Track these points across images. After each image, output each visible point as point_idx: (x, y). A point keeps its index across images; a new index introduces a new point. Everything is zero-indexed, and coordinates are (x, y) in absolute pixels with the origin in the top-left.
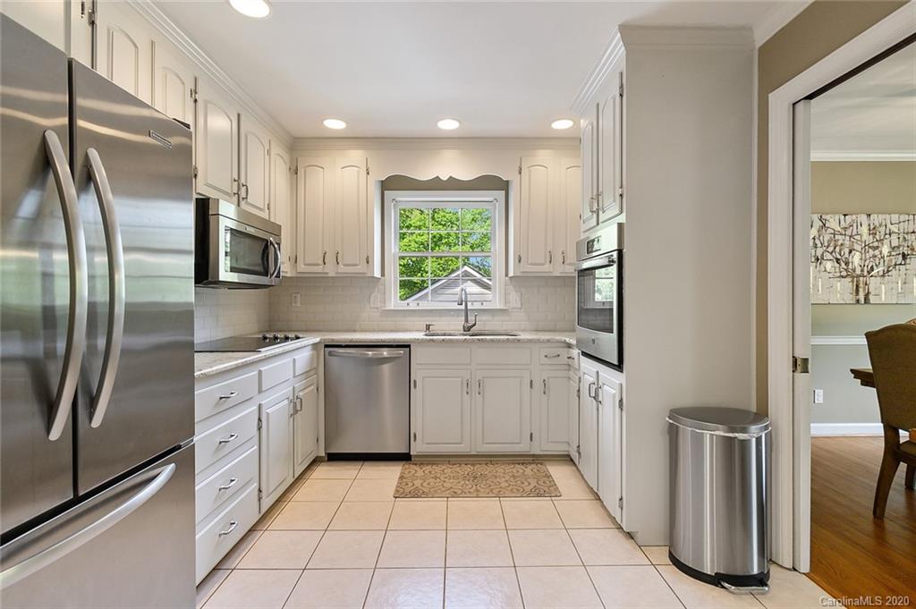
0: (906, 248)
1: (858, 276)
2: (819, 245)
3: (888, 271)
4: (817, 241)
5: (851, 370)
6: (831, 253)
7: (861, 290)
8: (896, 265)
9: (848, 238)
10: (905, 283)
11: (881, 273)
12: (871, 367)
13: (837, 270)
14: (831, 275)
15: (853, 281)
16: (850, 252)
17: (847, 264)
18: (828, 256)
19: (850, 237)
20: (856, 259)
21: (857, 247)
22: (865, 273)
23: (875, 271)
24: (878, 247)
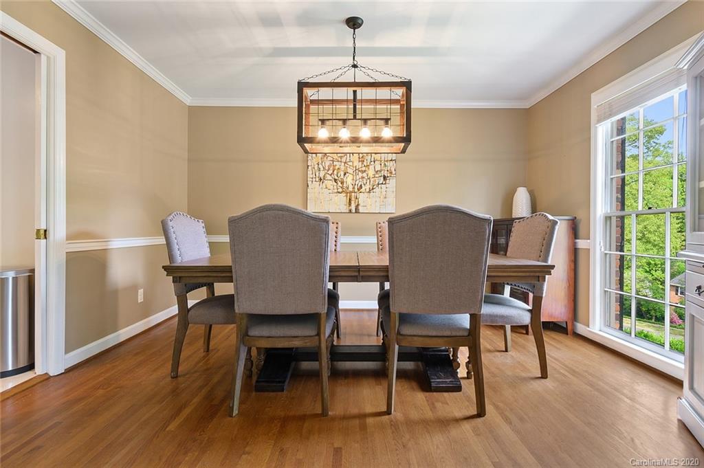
0: (386, 172)
1: (351, 192)
2: (322, 169)
3: (373, 189)
4: (320, 166)
6: (331, 175)
7: (353, 202)
8: (378, 184)
9: (343, 164)
10: (385, 198)
11: (368, 190)
13: (335, 187)
14: (330, 191)
15: (347, 196)
16: (345, 174)
17: (342, 183)
18: (328, 177)
19: (345, 163)
20: (349, 180)
21: (350, 171)
22: (356, 190)
23: (363, 188)
24: (365, 171)
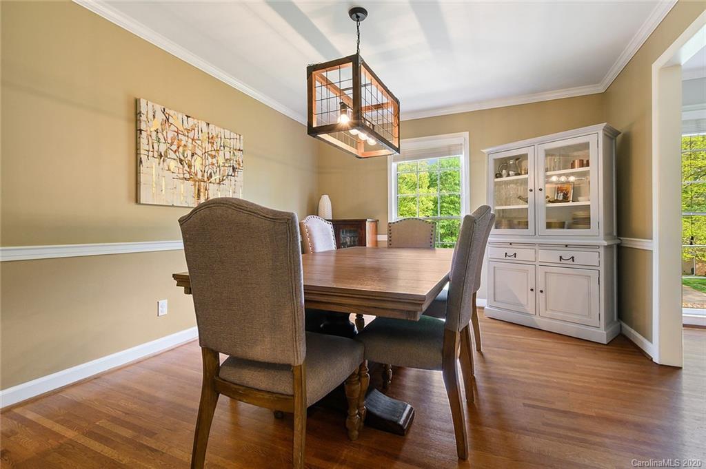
0: (235, 162)
1: (200, 181)
2: (162, 140)
3: (223, 180)
4: (160, 135)
5: (174, 276)
6: (175, 152)
7: (202, 194)
8: (228, 175)
9: (190, 141)
10: (234, 192)
11: (218, 181)
12: (187, 271)
13: (181, 171)
14: (175, 176)
15: (195, 185)
16: (193, 155)
17: (190, 166)
18: (172, 154)
19: (193, 140)
20: (197, 164)
21: (199, 152)
22: (206, 179)
23: (213, 178)
24: (215, 156)
